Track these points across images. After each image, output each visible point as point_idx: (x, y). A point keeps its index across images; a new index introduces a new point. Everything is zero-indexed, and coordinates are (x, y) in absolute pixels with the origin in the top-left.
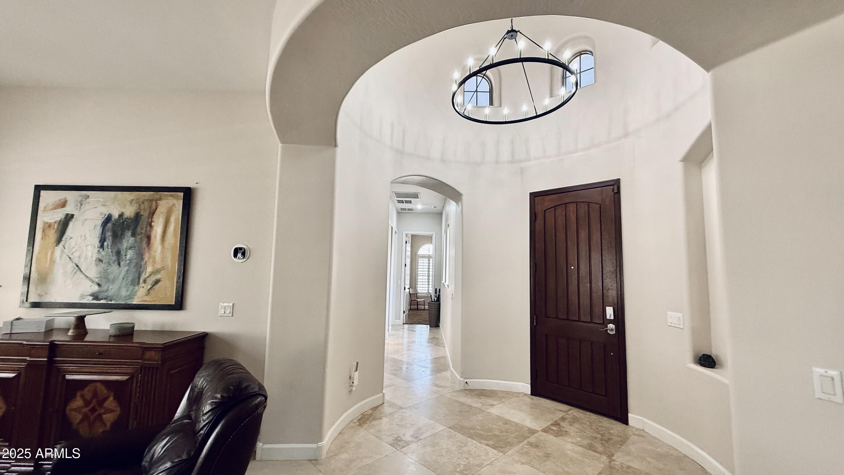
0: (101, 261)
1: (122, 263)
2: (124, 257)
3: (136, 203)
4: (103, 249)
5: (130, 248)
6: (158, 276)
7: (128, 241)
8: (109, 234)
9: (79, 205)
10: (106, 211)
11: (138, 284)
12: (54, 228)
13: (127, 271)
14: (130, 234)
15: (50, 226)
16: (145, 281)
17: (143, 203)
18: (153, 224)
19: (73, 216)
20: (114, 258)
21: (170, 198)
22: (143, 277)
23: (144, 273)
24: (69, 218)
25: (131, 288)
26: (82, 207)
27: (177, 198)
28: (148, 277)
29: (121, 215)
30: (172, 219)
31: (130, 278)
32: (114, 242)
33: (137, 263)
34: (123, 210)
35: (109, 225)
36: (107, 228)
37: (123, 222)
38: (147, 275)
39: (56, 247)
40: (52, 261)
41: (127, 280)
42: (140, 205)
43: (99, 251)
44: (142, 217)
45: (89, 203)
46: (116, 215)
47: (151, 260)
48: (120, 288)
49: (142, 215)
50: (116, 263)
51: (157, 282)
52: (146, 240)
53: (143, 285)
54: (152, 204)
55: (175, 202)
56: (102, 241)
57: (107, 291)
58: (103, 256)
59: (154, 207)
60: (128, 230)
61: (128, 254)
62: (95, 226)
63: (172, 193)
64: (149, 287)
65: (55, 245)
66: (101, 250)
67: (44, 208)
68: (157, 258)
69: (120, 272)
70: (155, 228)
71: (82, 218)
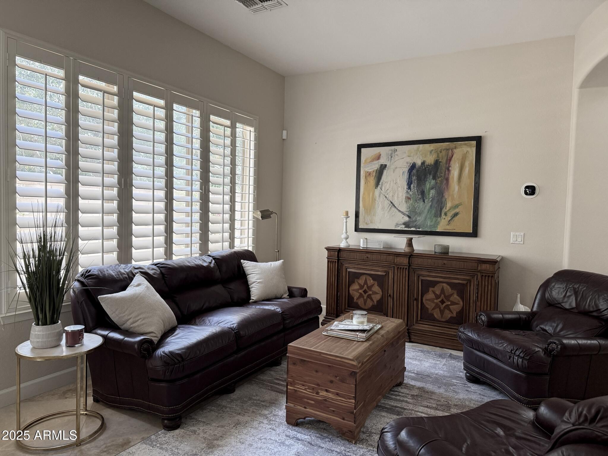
0: (409, 198)
1: (426, 201)
2: (428, 197)
3: (435, 152)
4: (411, 190)
5: (432, 188)
6: (457, 210)
7: (430, 183)
8: (414, 178)
9: (390, 157)
10: (411, 161)
11: (441, 216)
12: (373, 176)
13: (431, 206)
14: (431, 177)
15: (370, 174)
16: (446, 214)
17: (441, 152)
18: (450, 168)
19: (386, 165)
20: (420, 196)
21: (465, 146)
22: (444, 210)
23: (445, 207)
24: (383, 167)
25: (434, 219)
26: (392, 159)
27: (470, 146)
28: (448, 211)
29: (423, 163)
30: (467, 164)
31: (433, 212)
32: (419, 185)
33: (438, 200)
34: (424, 159)
35: (414, 171)
36: (412, 173)
37: (425, 168)
38: (448, 209)
39: (375, 190)
40: (374, 200)
41: (431, 213)
42: (438, 154)
43: (407, 192)
44: (441, 164)
45: (397, 155)
46: (419, 163)
47: (450, 198)
48: (425, 219)
49: (440, 162)
50: (422, 200)
51: (456, 215)
52: (445, 182)
53: (444, 217)
54: (448, 153)
55: (469, 149)
56: (409, 183)
57: (416, 221)
58: (410, 195)
59: (450, 154)
60: (430, 174)
61: (431, 193)
62: (403, 173)
63: (466, 142)
64: (449, 219)
65: (375, 188)
66: (409, 191)
67: (365, 161)
68: (455, 196)
69: (425, 207)
70: (452, 172)
71: (393, 167)
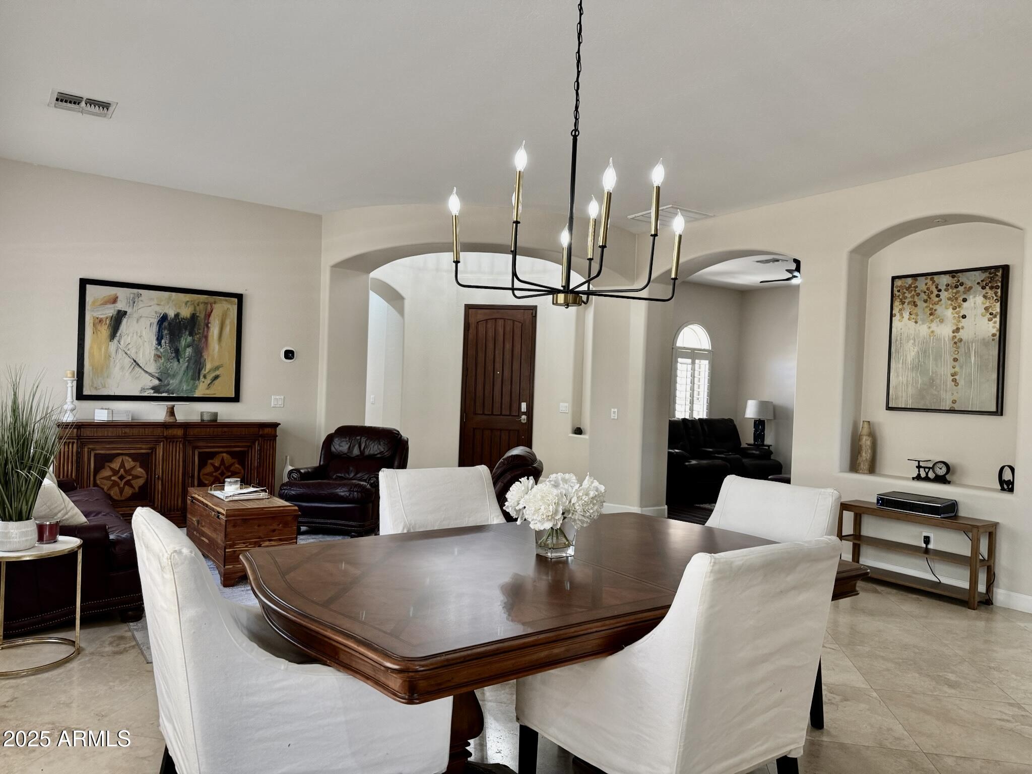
0: (159, 357)
1: (181, 360)
2: (183, 356)
3: (191, 305)
4: (161, 346)
5: (189, 346)
6: (217, 373)
7: (185, 340)
8: (166, 332)
9: (131, 302)
10: (161, 311)
11: (199, 378)
12: (106, 324)
13: (187, 367)
14: (187, 333)
15: (101, 321)
16: (205, 377)
17: (198, 305)
18: (209, 325)
19: (125, 313)
20: (173, 355)
21: (224, 302)
22: (203, 372)
23: (204, 369)
24: (121, 314)
26: (135, 305)
27: (231, 303)
28: (208, 373)
29: (177, 315)
30: (228, 322)
31: (190, 374)
32: (172, 341)
33: (196, 361)
34: (178, 311)
35: (166, 324)
36: (163, 326)
37: (180, 322)
38: (207, 371)
39: (110, 343)
41: (187, 375)
42: (195, 307)
43: (157, 348)
44: (199, 318)
45: (142, 301)
46: (171, 314)
47: (210, 358)
48: (181, 382)
49: (198, 316)
50: (176, 360)
51: (216, 377)
52: (204, 340)
53: (203, 380)
54: (207, 307)
55: (229, 306)
56: (159, 338)
57: (168, 385)
58: (161, 353)
59: (209, 309)
60: (186, 329)
61: (187, 351)
62: (151, 324)
63: (227, 298)
64: (209, 382)
66: (159, 347)
67: (94, 303)
68: (216, 357)
69: (179, 368)
70: (211, 329)
71: (136, 316)
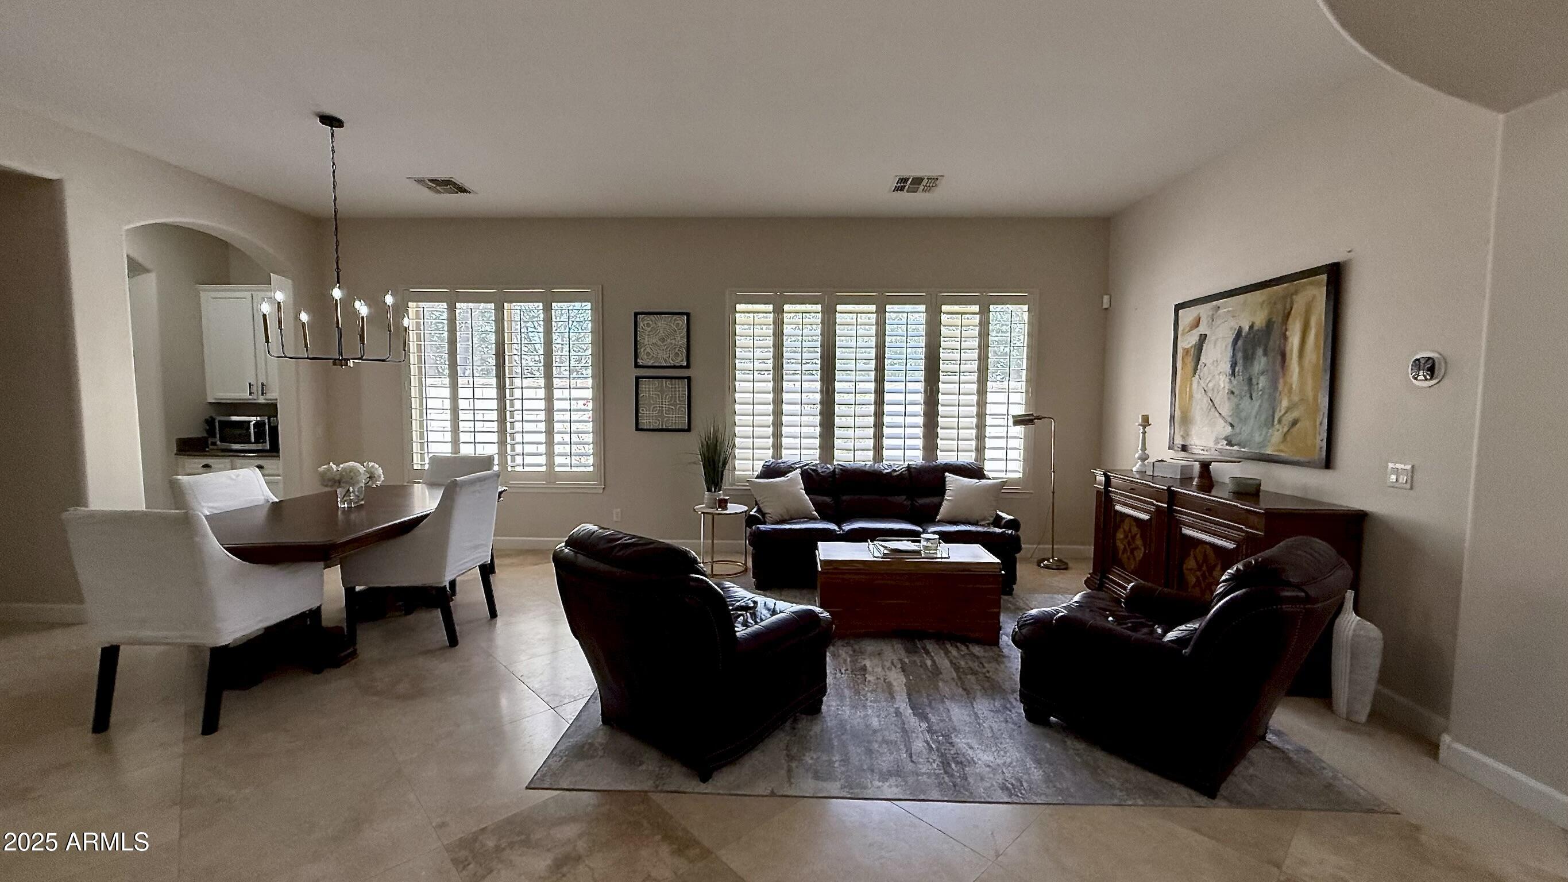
0: (1233, 392)
1: (1254, 396)
2: (1256, 387)
3: (1268, 305)
5: (1262, 373)
6: (1296, 414)
7: (1261, 362)
8: (1240, 355)
9: (1211, 320)
10: (1234, 324)
11: (1273, 425)
12: (1191, 354)
13: (1260, 406)
14: (1261, 351)
15: (1188, 352)
16: (1280, 422)
17: (1276, 303)
18: (1288, 333)
19: (1206, 335)
20: (1246, 389)
21: (1309, 286)
22: (1278, 414)
23: (1279, 409)
24: (1203, 338)
25: (1264, 431)
26: (1214, 323)
27: (1318, 284)
28: (1284, 414)
29: (1251, 327)
30: (1312, 319)
31: (1263, 417)
32: (1245, 367)
33: (1270, 395)
34: (1253, 319)
35: (1240, 342)
36: (1237, 347)
37: (1254, 337)
38: (1283, 412)
39: (1193, 379)
40: (1191, 396)
41: (1260, 419)
42: (1272, 308)
43: (1230, 380)
44: (1275, 325)
45: (1220, 316)
46: (1246, 326)
47: (1286, 391)
48: (1253, 429)
50: (1248, 396)
51: (1295, 423)
52: (1279, 358)
53: (1277, 427)
54: (1286, 303)
55: (1316, 292)
56: (1233, 365)
57: (1240, 433)
58: (1234, 387)
59: (1288, 306)
60: (1260, 346)
61: (1260, 382)
62: (1226, 346)
63: (1312, 278)
64: (1286, 429)
65: (1192, 374)
66: (1233, 378)
67: (1183, 330)
68: (1294, 387)
69: (1252, 407)
70: (1290, 340)
71: (1213, 338)
